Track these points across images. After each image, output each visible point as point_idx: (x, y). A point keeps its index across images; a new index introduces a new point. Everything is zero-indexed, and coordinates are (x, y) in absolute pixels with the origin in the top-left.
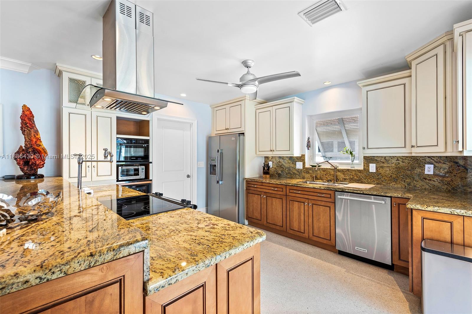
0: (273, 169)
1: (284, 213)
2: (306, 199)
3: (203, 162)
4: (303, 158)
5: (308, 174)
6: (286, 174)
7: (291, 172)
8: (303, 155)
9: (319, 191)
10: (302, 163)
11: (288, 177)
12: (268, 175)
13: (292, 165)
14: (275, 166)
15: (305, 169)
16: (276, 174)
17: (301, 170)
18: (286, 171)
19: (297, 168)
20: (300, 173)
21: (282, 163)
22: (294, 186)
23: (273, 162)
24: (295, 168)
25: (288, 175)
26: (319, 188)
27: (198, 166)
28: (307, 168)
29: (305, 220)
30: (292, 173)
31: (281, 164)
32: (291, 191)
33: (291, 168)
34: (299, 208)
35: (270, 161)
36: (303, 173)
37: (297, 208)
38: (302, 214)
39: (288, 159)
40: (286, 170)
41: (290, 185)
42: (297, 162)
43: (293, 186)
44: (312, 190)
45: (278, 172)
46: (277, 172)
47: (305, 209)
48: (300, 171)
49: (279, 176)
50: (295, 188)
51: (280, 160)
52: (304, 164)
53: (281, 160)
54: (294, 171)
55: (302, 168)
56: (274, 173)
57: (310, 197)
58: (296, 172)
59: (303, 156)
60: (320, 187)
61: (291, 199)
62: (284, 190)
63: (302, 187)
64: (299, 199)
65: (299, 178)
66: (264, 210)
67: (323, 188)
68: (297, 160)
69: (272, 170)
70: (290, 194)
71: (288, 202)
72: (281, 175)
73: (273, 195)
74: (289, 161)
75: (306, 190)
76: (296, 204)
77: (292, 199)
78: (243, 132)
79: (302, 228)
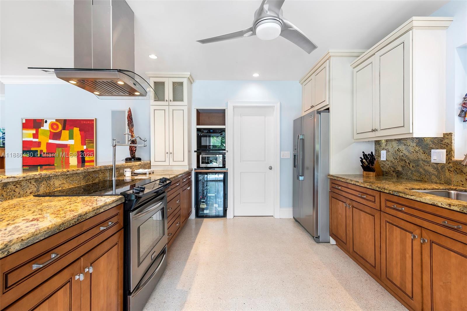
0: (388, 163)
1: (378, 244)
2: (416, 227)
3: (289, 152)
4: (446, 141)
5: (459, 175)
6: (412, 173)
7: (421, 170)
8: (446, 134)
9: (446, 214)
10: (445, 150)
11: (415, 178)
12: (371, 173)
13: (423, 156)
14: (391, 159)
15: (451, 165)
16: (393, 172)
17: (443, 166)
18: (411, 167)
19: (433, 161)
20: (439, 172)
21: (404, 152)
22: (392, 194)
23: (388, 151)
24: (428, 162)
25: (415, 174)
26: (447, 207)
27: (282, 157)
28: (457, 161)
29: (414, 273)
30: (423, 172)
31: (401, 154)
32: (389, 204)
33: (421, 162)
34: (403, 242)
35: (383, 149)
36: (447, 173)
37: (398, 240)
38: (407, 256)
39: (415, 144)
40: (411, 165)
41: (386, 191)
42: (433, 149)
43: (390, 194)
44: (429, 209)
45: (397, 169)
46: (395, 169)
47: (414, 247)
48: (439, 168)
49: (398, 176)
50: (395, 199)
51: (400, 147)
52: (450, 153)
53: (402, 147)
54: (427, 168)
55: (444, 160)
56: (390, 170)
57: (426, 224)
58: (431, 169)
59: (448, 136)
60: (450, 205)
61: (388, 220)
62: (377, 200)
63: (408, 198)
64: (403, 224)
65: (438, 182)
66: (350, 228)
67: (458, 210)
68: (434, 146)
69: (386, 165)
70: (388, 210)
71: (383, 224)
72: (401, 174)
73: (361, 207)
74: (417, 149)
75: (416, 207)
76: (397, 232)
77: (390, 220)
78: (328, 107)
79: (409, 286)
